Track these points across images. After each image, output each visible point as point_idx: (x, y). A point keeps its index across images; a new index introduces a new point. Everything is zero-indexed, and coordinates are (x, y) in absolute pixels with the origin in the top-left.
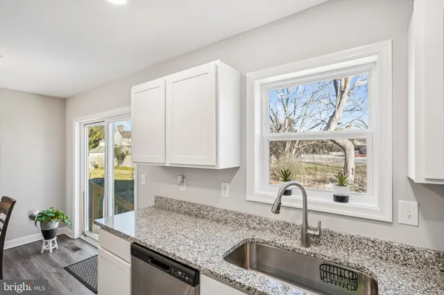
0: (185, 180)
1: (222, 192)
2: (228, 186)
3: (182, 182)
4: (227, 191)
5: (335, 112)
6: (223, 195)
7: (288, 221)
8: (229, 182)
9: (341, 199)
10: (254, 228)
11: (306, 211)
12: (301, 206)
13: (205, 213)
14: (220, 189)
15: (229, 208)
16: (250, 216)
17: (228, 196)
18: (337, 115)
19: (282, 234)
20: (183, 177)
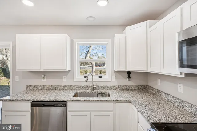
0: (45, 77)
1: (64, 79)
2: (66, 77)
3: (44, 78)
4: (66, 79)
5: (89, 50)
6: (64, 80)
7: (87, 85)
8: (66, 75)
9: (101, 77)
10: (77, 89)
11: (93, 81)
12: (92, 80)
13: (56, 88)
14: (63, 79)
15: (67, 85)
16: (75, 86)
17: (66, 81)
18: (90, 51)
19: (86, 89)
20: (45, 76)
